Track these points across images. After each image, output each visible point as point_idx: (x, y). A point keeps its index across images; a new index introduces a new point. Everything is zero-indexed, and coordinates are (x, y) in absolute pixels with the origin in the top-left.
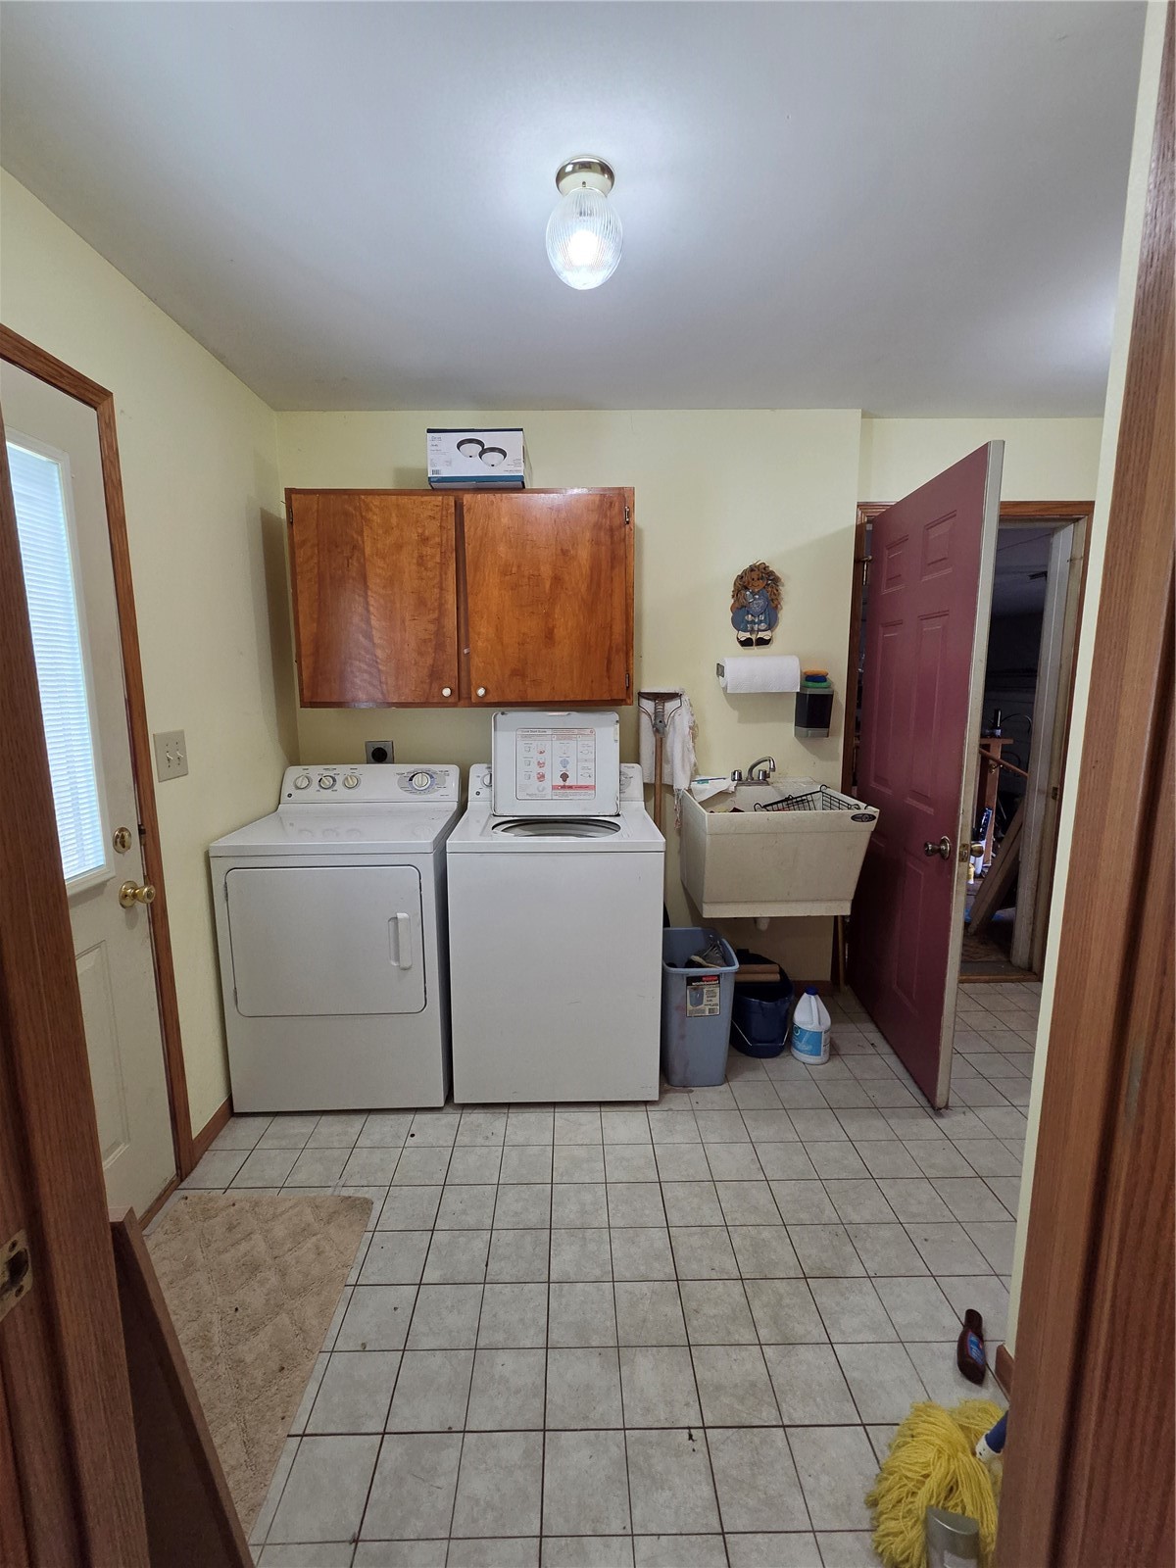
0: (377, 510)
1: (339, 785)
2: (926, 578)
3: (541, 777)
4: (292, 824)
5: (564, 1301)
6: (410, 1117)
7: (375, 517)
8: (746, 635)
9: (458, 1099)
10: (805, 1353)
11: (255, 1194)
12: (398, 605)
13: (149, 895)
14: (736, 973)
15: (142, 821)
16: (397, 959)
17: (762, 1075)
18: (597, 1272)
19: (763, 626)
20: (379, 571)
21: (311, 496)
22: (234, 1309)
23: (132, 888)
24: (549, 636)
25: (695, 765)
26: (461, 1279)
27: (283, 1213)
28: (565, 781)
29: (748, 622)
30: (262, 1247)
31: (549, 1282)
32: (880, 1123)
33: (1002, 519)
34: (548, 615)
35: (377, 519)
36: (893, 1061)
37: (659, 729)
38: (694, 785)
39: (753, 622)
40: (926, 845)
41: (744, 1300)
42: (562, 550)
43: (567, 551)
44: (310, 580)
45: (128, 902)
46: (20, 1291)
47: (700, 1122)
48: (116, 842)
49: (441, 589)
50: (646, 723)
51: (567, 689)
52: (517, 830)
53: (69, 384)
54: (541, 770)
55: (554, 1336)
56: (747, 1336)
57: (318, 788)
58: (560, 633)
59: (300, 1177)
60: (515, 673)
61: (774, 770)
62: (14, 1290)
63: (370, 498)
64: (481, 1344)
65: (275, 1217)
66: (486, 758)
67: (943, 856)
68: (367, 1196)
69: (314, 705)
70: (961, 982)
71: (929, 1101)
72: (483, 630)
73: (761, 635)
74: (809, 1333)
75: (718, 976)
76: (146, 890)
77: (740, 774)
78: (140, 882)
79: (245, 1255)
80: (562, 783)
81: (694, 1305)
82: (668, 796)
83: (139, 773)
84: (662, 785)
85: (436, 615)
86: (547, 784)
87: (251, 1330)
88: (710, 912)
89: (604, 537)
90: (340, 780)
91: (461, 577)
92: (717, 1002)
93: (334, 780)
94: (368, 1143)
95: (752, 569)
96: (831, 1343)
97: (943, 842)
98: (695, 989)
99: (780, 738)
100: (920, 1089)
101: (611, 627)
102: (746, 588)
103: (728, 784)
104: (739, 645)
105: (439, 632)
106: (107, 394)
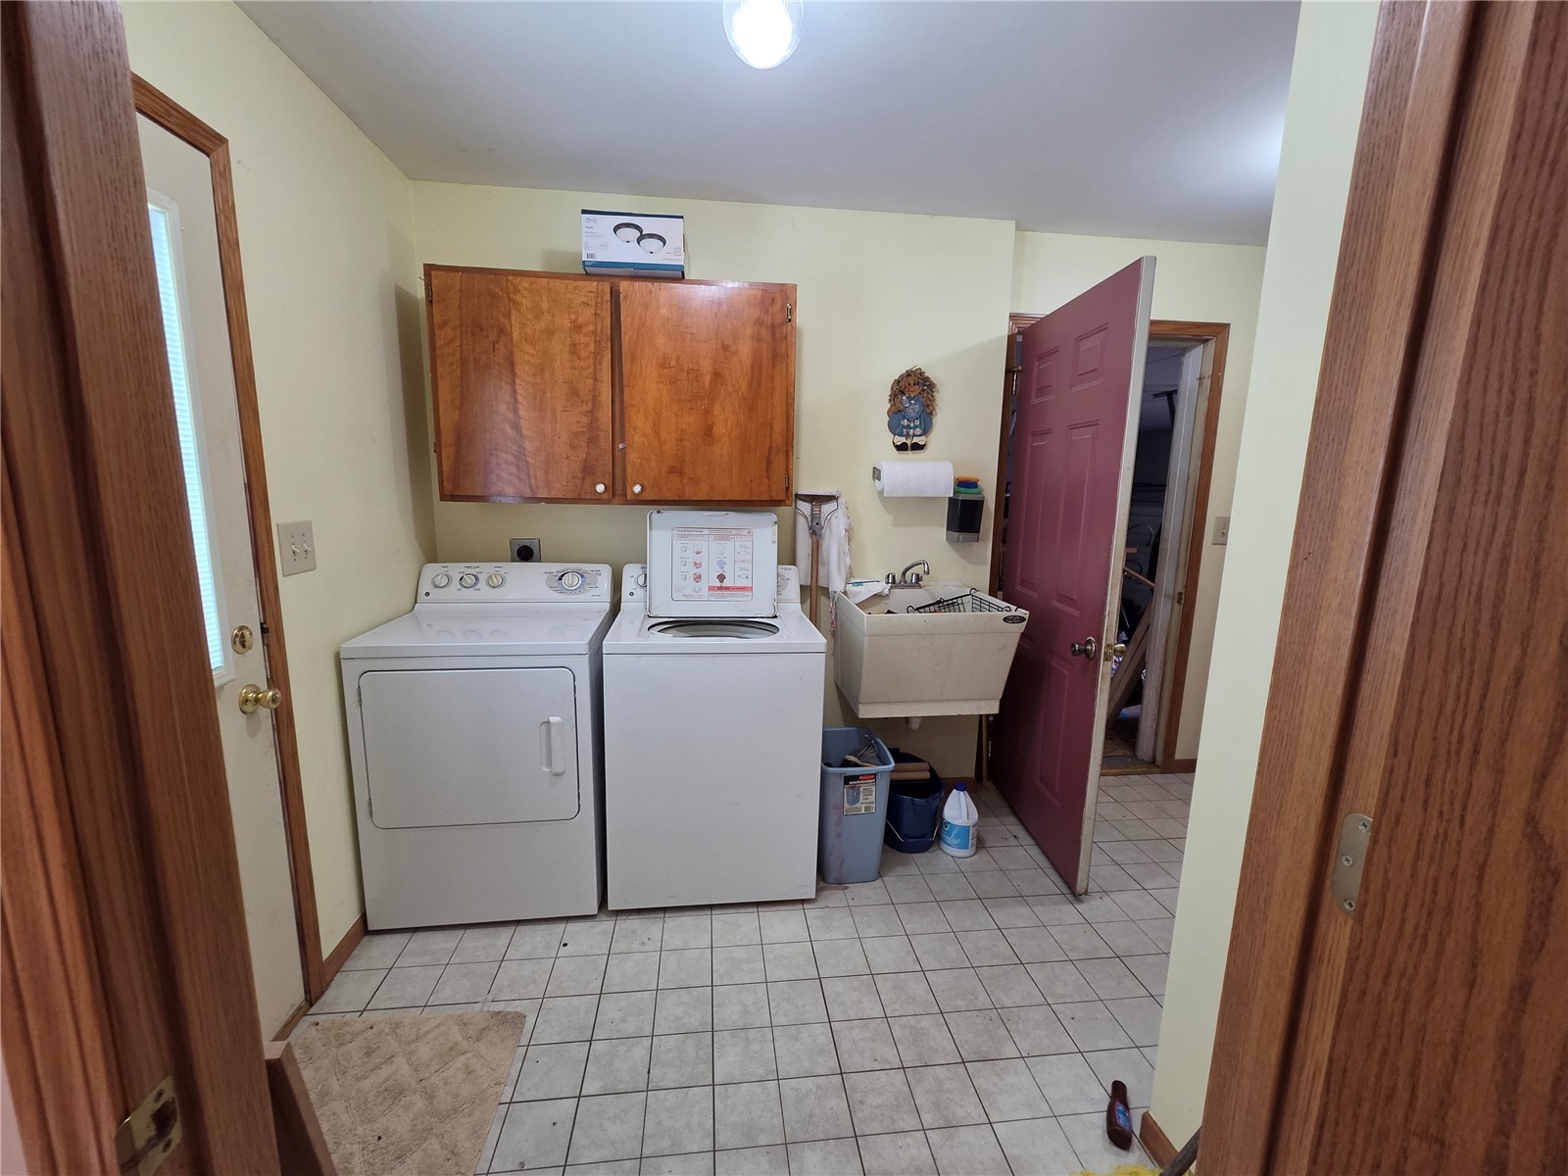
0: (525, 293)
1: (482, 584)
2: (1076, 389)
3: (698, 578)
4: (429, 625)
5: (729, 1102)
6: (561, 926)
7: (524, 301)
8: (900, 440)
9: (611, 906)
10: (966, 1134)
11: (396, 1015)
12: (549, 395)
13: (274, 699)
14: (892, 771)
15: (264, 618)
16: (549, 764)
17: (914, 870)
18: (761, 1072)
19: (918, 431)
20: (528, 358)
21: (453, 274)
22: (376, 1137)
23: (255, 692)
24: (708, 432)
25: (850, 568)
26: (622, 1088)
27: (427, 1033)
28: (721, 582)
29: (904, 427)
30: (406, 1070)
31: (713, 1085)
32: (1025, 911)
33: (1152, 337)
34: (707, 412)
35: (525, 302)
36: (1035, 851)
37: (815, 532)
38: (849, 587)
39: (908, 427)
40: (1073, 646)
41: (907, 1089)
42: (722, 345)
43: (729, 346)
44: (451, 364)
45: (249, 708)
46: (168, 1145)
47: (857, 918)
48: (235, 642)
49: (595, 379)
50: (802, 526)
51: (727, 488)
52: (673, 631)
53: (177, 125)
54: (698, 571)
55: (720, 1139)
56: (910, 1122)
57: (460, 587)
58: (720, 430)
59: (445, 995)
60: (672, 470)
61: (928, 573)
62: (161, 1146)
63: (518, 279)
64: (646, 1152)
65: (418, 1038)
66: (641, 559)
67: (1088, 656)
68: (518, 1010)
69: (455, 498)
70: (1102, 775)
71: (1070, 888)
72: (640, 424)
73: (916, 440)
74: (969, 1114)
75: (875, 775)
76: (271, 694)
77: (894, 577)
78: (264, 686)
79: (387, 1080)
80: (719, 584)
81: (858, 1096)
82: (823, 599)
83: (261, 566)
84: (817, 587)
85: (590, 406)
86: (704, 585)
87: (398, 1158)
88: (865, 712)
89: (765, 334)
90: (483, 578)
91: (617, 370)
92: (872, 800)
93: (477, 579)
94: (518, 955)
95: (909, 374)
96: (990, 1123)
97: (1089, 642)
98: (852, 788)
99: (933, 540)
100: (1061, 876)
101: (771, 427)
102: (903, 393)
103: (882, 587)
104: (894, 449)
105: (593, 425)
106: (222, 141)
